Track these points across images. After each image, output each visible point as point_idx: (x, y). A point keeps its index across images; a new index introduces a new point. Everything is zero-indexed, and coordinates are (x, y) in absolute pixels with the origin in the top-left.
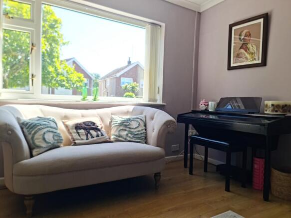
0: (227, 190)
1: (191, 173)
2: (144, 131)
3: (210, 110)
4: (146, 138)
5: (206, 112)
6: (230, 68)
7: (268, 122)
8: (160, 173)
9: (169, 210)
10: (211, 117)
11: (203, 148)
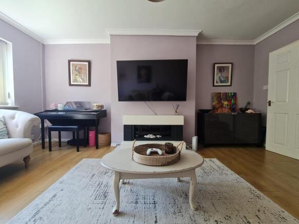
0: (78, 151)
1: (50, 150)
2: (5, 129)
3: (59, 109)
4: (8, 134)
5: (56, 110)
6: (70, 85)
7: (95, 113)
8: (29, 156)
9: (47, 174)
10: (60, 113)
11: (57, 133)
